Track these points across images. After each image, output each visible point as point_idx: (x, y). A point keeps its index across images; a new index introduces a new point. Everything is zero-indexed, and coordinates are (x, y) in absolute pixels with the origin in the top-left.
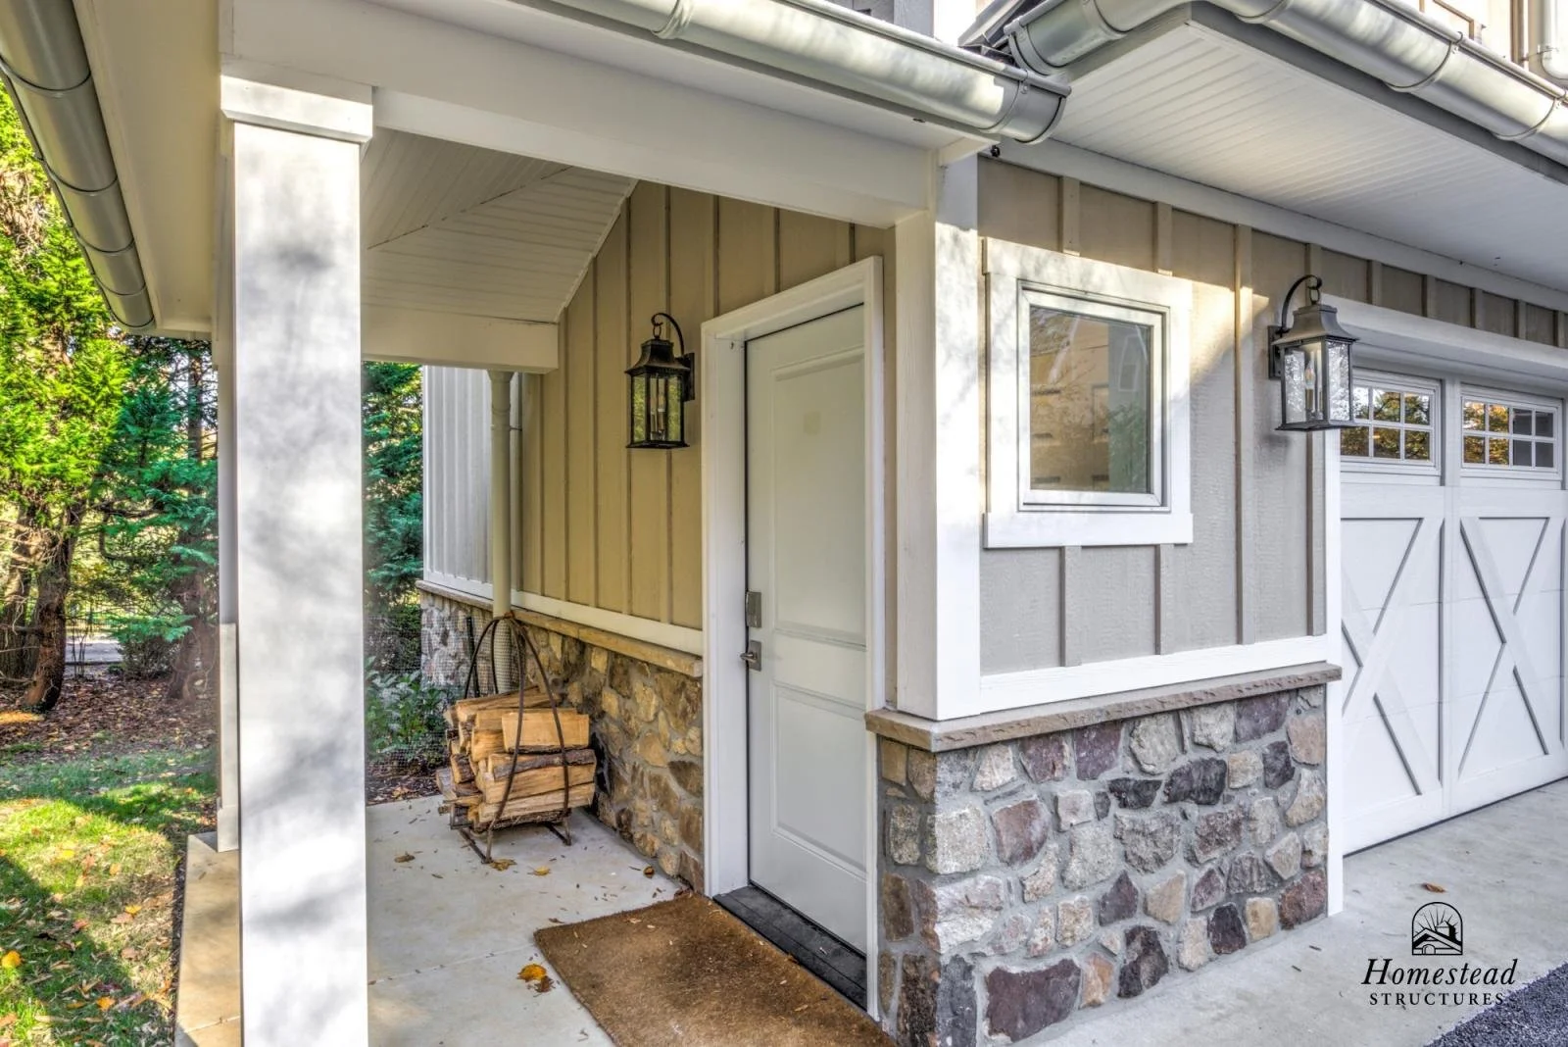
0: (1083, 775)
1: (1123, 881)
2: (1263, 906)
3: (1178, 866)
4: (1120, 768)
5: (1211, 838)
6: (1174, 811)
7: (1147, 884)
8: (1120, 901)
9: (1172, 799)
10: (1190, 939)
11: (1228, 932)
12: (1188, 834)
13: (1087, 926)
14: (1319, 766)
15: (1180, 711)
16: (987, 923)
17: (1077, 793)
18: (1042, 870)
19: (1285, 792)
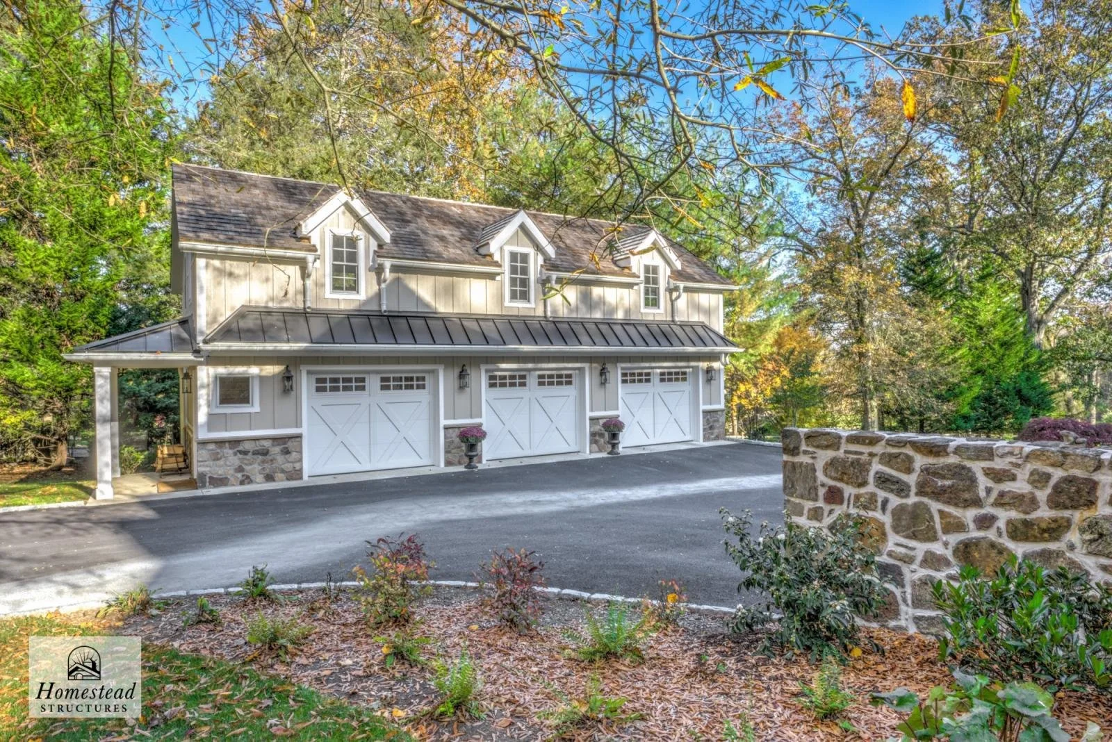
0: (230, 448)
1: (240, 467)
2: (279, 475)
3: (256, 466)
4: (241, 448)
5: (263, 462)
6: (255, 457)
7: (247, 468)
8: (240, 469)
9: (254, 454)
10: (260, 478)
11: (269, 478)
12: (259, 461)
13: (232, 472)
14: (300, 452)
15: (256, 439)
16: (208, 469)
17: (228, 451)
18: (221, 462)
19: (287, 456)
